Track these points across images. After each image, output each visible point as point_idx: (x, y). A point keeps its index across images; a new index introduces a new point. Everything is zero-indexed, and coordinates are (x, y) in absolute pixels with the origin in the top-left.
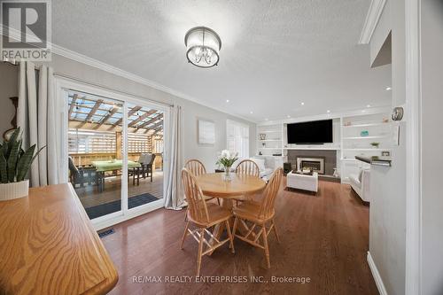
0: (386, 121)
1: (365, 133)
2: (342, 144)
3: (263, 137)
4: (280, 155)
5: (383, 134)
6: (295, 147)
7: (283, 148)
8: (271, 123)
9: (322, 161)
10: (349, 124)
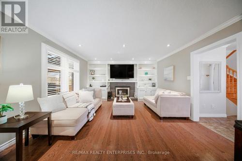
0: (154, 68)
1: (146, 74)
2: (138, 79)
3: (93, 72)
4: (105, 86)
5: (153, 74)
6: (115, 80)
7: (107, 81)
8: (99, 62)
9: (128, 89)
10: (141, 68)
